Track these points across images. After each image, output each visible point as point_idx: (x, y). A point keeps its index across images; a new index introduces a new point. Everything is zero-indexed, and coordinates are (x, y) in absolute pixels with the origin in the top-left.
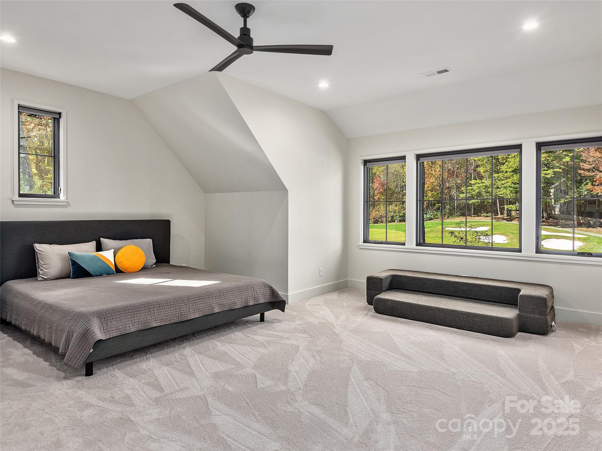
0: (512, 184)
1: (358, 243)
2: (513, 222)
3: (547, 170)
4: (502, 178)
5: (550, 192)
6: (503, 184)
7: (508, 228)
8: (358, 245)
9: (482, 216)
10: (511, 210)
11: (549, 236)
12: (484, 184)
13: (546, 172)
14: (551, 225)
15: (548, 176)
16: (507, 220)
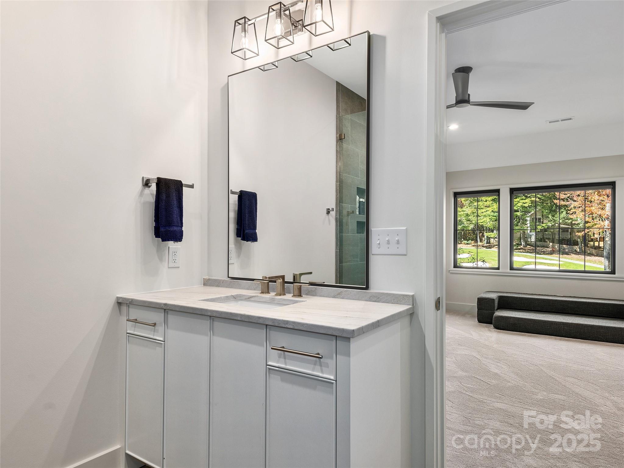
0: (492, 212)
1: (449, 268)
2: (493, 249)
3: (525, 199)
4: (482, 207)
5: (526, 220)
6: (482, 213)
7: (489, 255)
8: (449, 270)
9: (463, 243)
10: (490, 238)
11: (528, 263)
12: (465, 213)
13: (524, 201)
14: (528, 252)
15: (526, 205)
16: (486, 247)
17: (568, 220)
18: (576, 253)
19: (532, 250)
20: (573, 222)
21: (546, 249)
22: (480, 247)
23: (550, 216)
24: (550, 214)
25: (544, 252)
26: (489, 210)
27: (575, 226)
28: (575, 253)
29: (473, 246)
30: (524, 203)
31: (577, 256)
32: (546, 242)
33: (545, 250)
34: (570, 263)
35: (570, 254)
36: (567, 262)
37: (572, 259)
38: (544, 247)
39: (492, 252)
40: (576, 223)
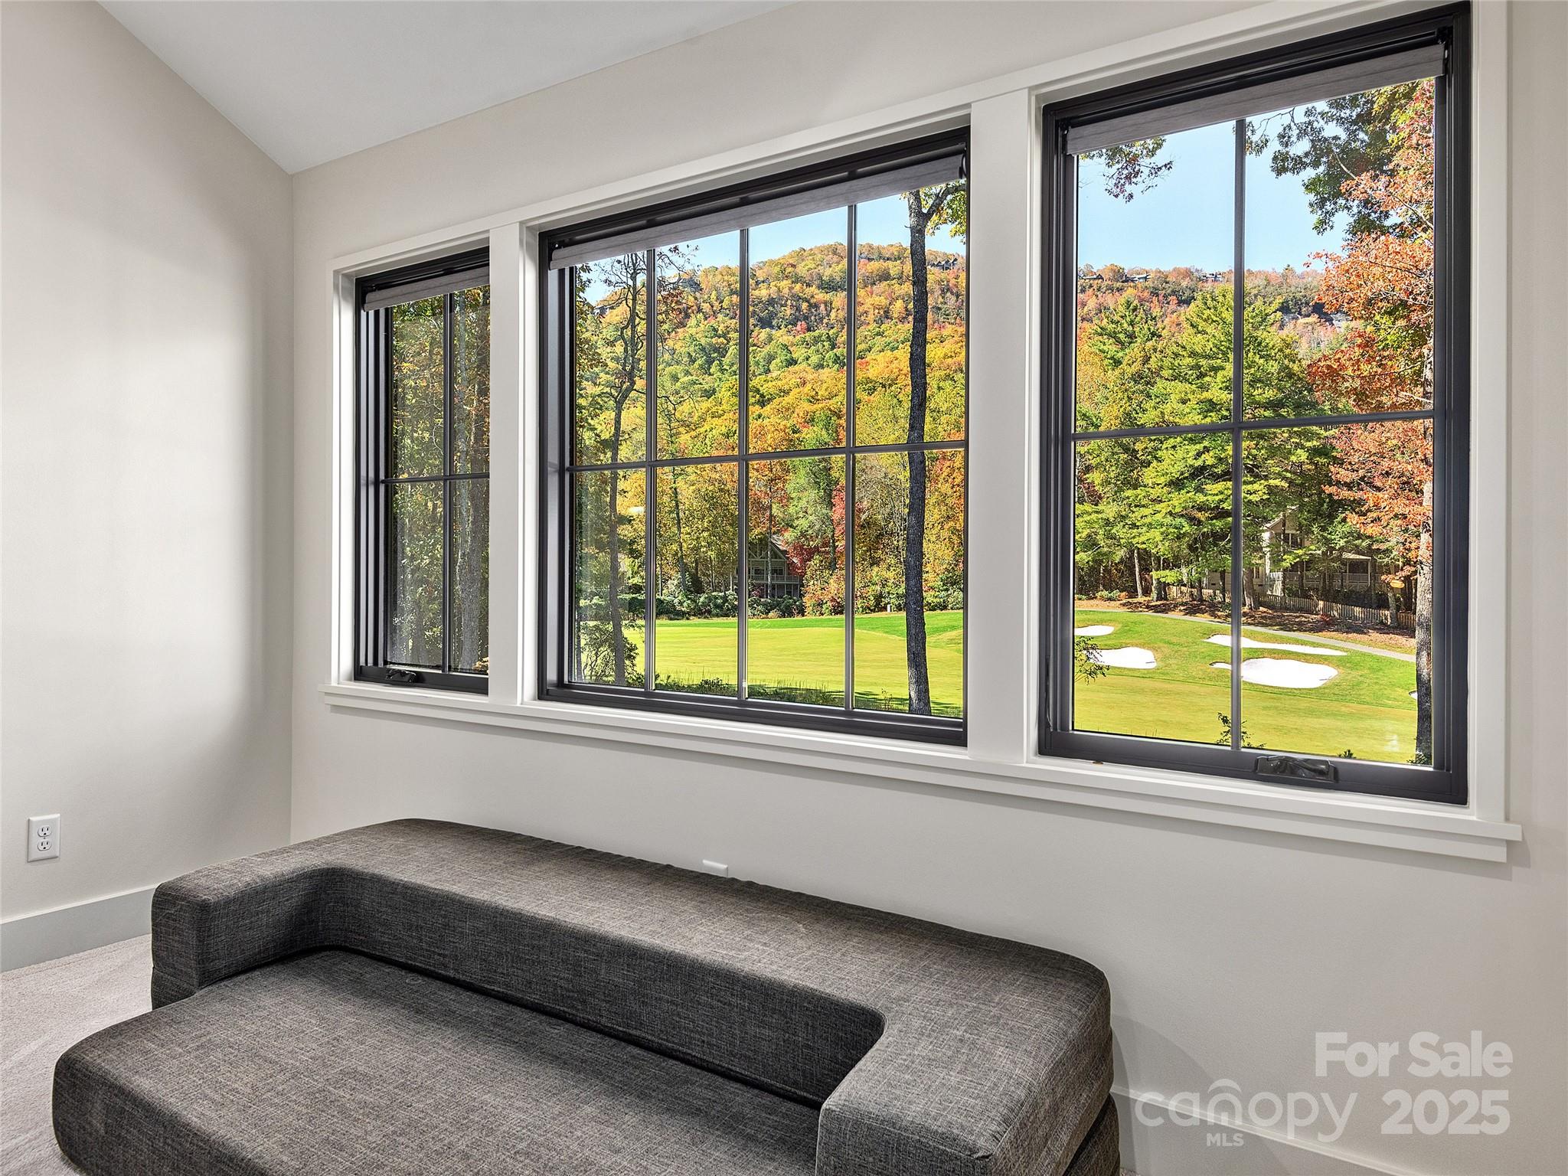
2: (1171, 615)
4: (1145, 501)
6: (1145, 517)
7: (1159, 631)
9: (1098, 597)
10: (1166, 584)
11: (1254, 652)
13: (1250, 487)
14: (1259, 624)
15: (1255, 498)
16: (1156, 609)
17: (1361, 541)
18: (1383, 628)
19: (1270, 618)
20: (1375, 547)
21: (1306, 618)
22: (1141, 609)
23: (1315, 529)
24: (1315, 524)
25: (1300, 624)
26: (1159, 509)
27: (1379, 556)
28: (1380, 629)
29: (1124, 605)
30: (1251, 494)
31: (1385, 636)
32: (1309, 597)
33: (1303, 619)
34: (1364, 654)
35: (1365, 631)
36: (1357, 652)
37: (1370, 646)
38: (1301, 610)
39: (1167, 621)
40: (1383, 547)
